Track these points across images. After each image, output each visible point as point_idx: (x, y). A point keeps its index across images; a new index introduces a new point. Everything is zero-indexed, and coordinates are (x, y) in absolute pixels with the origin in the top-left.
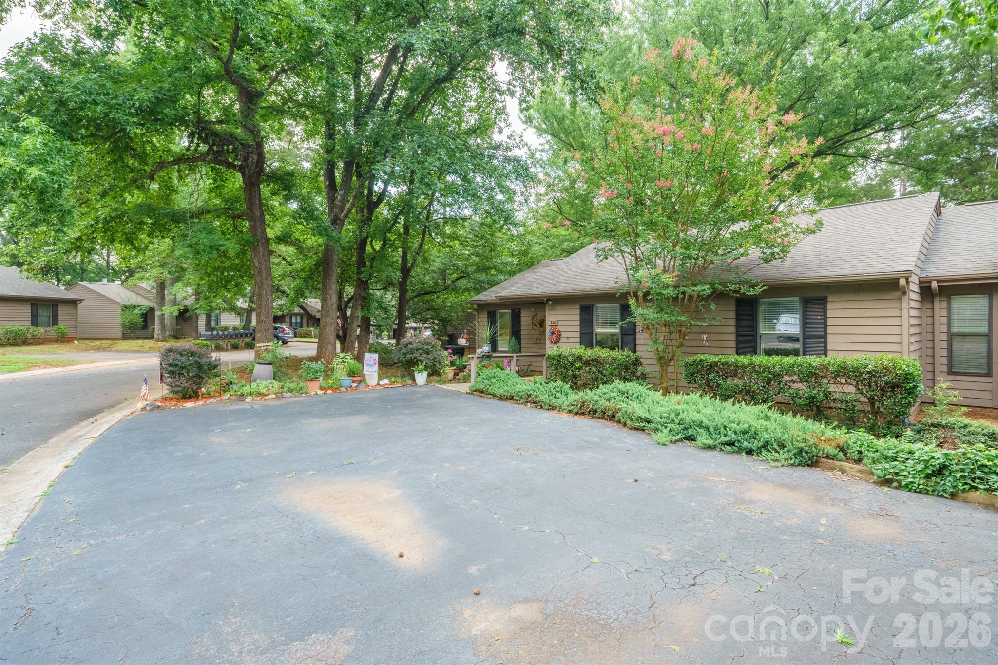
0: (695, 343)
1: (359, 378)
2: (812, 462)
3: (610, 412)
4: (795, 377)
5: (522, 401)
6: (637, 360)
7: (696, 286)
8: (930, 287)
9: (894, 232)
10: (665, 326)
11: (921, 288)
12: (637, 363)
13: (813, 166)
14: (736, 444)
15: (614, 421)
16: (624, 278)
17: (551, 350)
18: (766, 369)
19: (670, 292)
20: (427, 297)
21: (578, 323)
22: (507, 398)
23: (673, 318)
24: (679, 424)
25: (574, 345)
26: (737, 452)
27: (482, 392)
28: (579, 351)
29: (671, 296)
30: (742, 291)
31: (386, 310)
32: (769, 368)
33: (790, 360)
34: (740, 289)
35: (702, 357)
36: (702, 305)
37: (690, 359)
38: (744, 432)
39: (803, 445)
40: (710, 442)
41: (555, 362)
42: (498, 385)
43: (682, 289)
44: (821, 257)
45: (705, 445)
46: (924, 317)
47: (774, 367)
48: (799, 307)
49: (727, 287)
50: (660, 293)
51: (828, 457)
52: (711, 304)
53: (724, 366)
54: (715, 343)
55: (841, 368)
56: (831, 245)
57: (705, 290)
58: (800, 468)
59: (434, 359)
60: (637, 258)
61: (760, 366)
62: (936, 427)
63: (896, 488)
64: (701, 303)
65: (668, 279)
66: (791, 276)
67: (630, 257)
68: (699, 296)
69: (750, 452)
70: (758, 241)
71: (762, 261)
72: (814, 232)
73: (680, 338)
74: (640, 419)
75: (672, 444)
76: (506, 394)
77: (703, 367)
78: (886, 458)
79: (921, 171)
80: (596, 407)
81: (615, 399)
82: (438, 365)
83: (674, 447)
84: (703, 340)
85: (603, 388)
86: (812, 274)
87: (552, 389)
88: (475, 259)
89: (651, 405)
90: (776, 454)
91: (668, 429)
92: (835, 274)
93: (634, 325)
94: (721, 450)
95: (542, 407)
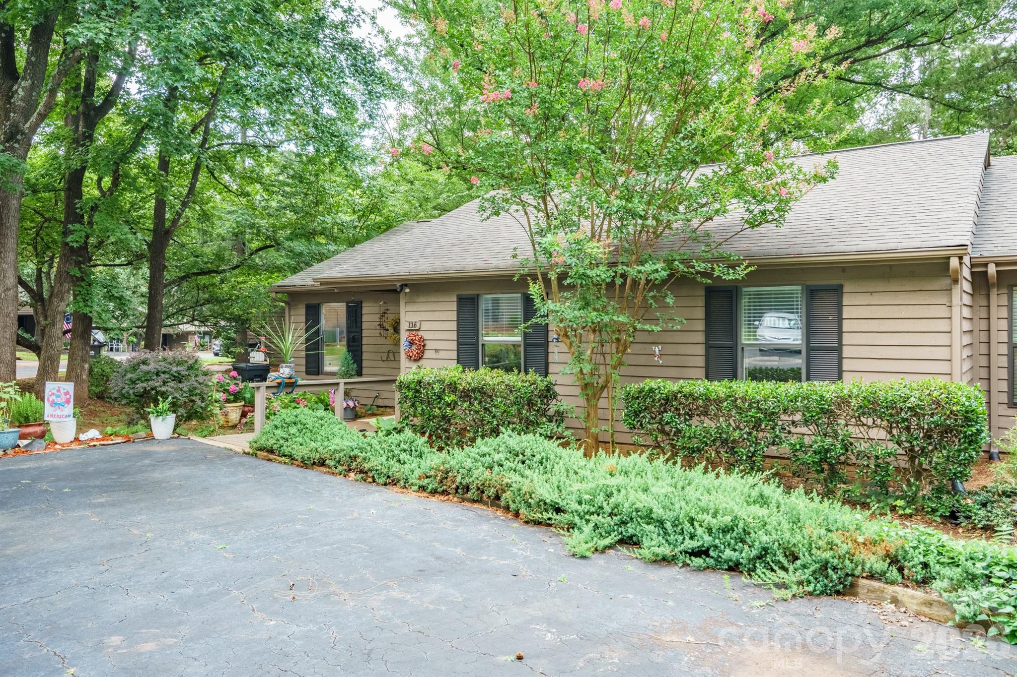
0: (642, 360)
1: (38, 429)
2: (845, 586)
3: (492, 490)
4: (798, 417)
5: (340, 468)
6: (548, 389)
7: (642, 263)
8: (985, 273)
9: (934, 188)
10: (594, 331)
11: (972, 273)
12: (548, 393)
13: (821, 76)
14: (712, 553)
15: (499, 506)
16: (526, 251)
17: (408, 372)
18: (754, 403)
19: (602, 273)
20: (204, 280)
21: (454, 326)
22: (314, 463)
23: (606, 319)
24: (610, 515)
25: (445, 364)
26: (714, 569)
27: (271, 451)
28: (452, 374)
29: (604, 280)
30: (716, 274)
31: (121, 302)
32: (758, 402)
33: (790, 388)
34: (713, 269)
35: (653, 384)
36: (653, 297)
37: (634, 387)
38: (726, 530)
39: (827, 555)
40: (666, 550)
41: (410, 394)
42: (300, 440)
43: (620, 269)
44: (832, 222)
45: (657, 555)
46: (976, 318)
47: (766, 400)
48: (800, 302)
49: (693, 267)
50: (584, 274)
51: (871, 576)
52: (666, 295)
53: (687, 399)
54: (672, 361)
55: (869, 401)
56: (846, 204)
57: (657, 271)
58: (824, 599)
59: (192, 391)
60: (548, 216)
61: (744, 399)
62: (1009, 496)
63: (995, 638)
64: (652, 294)
65: (596, 249)
66: (790, 251)
67: (535, 212)
68: (648, 281)
69: (734, 568)
70: (742, 191)
71: (746, 226)
72: (825, 180)
73: (618, 352)
74: (543, 505)
75: (597, 555)
76: (312, 455)
77: (654, 400)
78: (973, 578)
79: (951, 111)
80: (467, 480)
81: (502, 466)
82: (199, 402)
83: (599, 560)
84: (654, 355)
85: (483, 445)
86: (822, 249)
87: (393, 447)
88: (290, 215)
89: (563, 479)
90: (781, 573)
91: (591, 525)
92: (854, 248)
93: (545, 330)
94: (685, 565)
95: (374, 481)
